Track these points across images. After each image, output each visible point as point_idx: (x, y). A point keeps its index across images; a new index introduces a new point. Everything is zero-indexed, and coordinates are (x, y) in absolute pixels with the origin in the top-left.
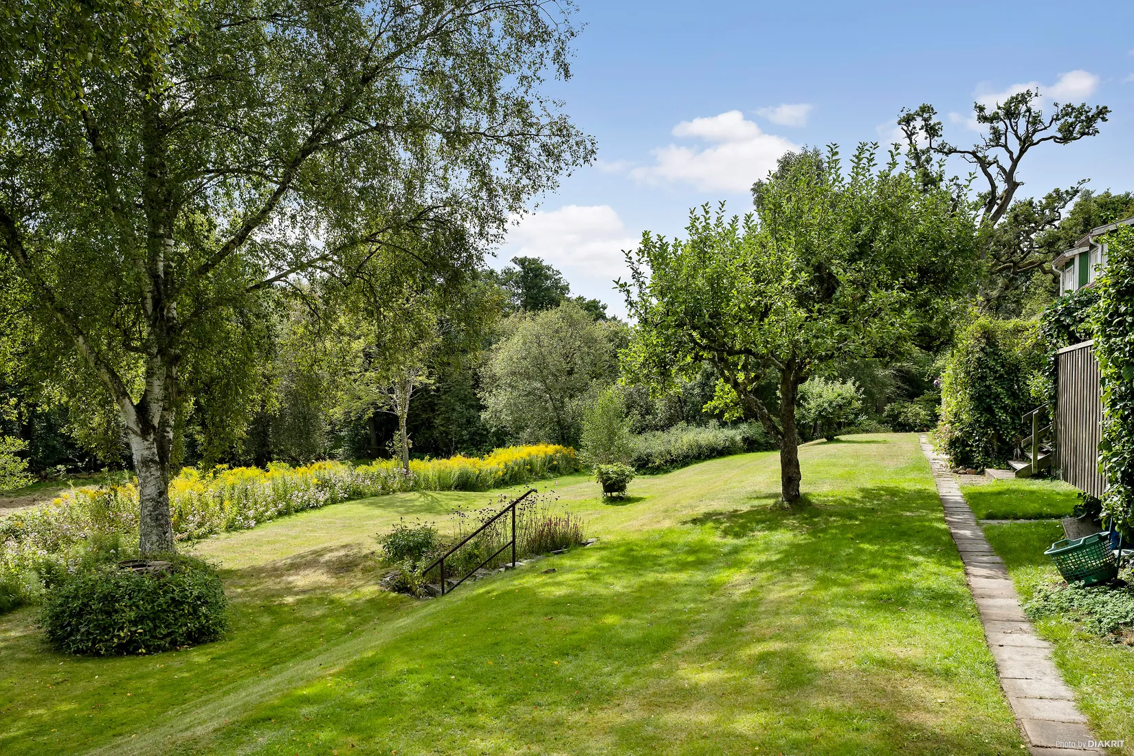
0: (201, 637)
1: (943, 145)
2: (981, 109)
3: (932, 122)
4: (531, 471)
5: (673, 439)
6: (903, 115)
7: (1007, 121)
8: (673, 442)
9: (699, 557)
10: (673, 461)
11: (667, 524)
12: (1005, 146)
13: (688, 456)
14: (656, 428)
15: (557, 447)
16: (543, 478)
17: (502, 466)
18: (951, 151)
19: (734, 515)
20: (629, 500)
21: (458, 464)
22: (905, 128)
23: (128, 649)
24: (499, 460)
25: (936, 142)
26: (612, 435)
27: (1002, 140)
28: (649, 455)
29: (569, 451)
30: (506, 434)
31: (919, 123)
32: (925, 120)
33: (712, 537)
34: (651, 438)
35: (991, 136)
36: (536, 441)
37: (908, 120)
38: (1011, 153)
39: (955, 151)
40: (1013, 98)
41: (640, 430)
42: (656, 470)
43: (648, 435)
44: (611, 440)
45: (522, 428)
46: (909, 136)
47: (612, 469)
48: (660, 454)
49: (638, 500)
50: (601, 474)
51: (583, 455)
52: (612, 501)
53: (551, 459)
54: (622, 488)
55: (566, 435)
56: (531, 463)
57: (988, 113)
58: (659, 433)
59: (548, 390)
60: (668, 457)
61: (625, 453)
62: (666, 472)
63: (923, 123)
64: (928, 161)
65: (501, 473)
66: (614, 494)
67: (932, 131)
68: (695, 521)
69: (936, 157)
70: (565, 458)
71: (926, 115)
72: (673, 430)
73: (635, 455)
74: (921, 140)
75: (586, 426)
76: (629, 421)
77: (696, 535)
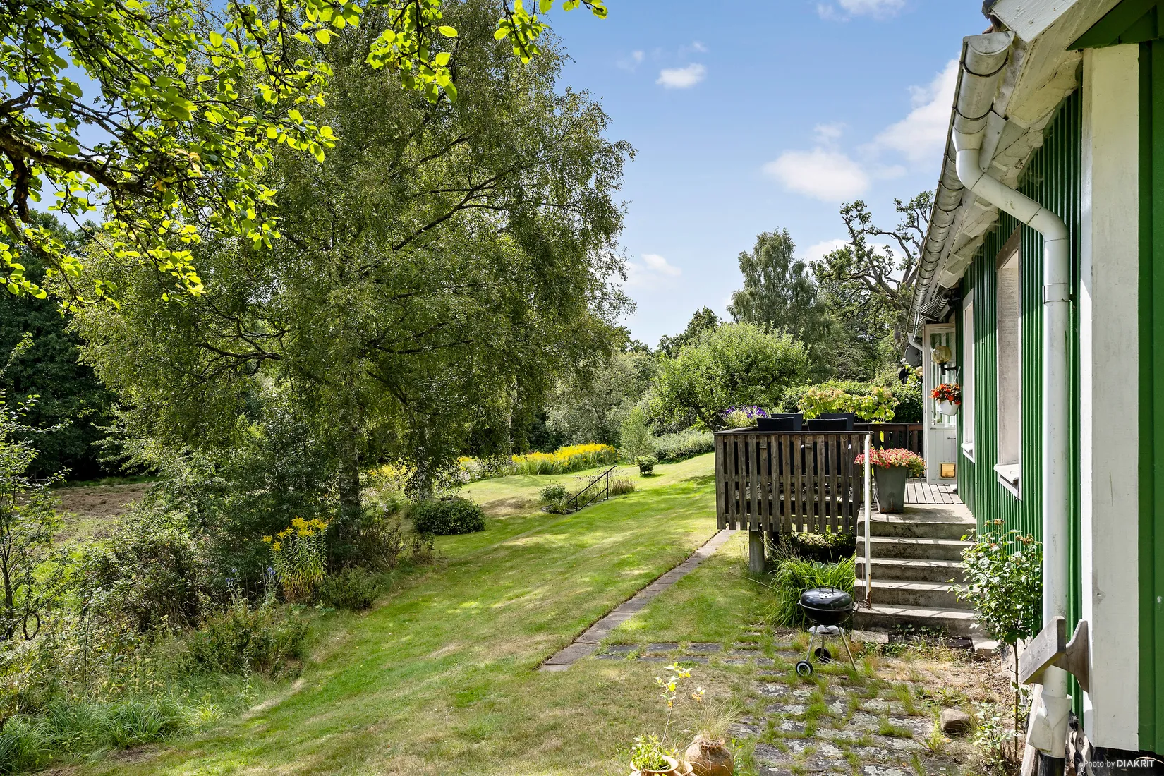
0: (479, 528)
1: (872, 228)
2: (899, 203)
3: (863, 213)
4: (586, 462)
5: (682, 440)
6: (844, 206)
7: (918, 210)
8: (682, 442)
9: (686, 491)
10: (682, 455)
11: (673, 482)
12: (918, 228)
13: (692, 451)
14: (671, 431)
15: (603, 446)
16: (594, 467)
17: (567, 459)
18: (878, 233)
19: (704, 477)
20: (655, 476)
21: (538, 458)
22: (845, 216)
23: (453, 532)
24: (564, 455)
25: (867, 226)
26: (641, 437)
27: (916, 224)
28: (667, 451)
29: (611, 448)
30: (563, 436)
31: (854, 213)
32: (858, 211)
33: (692, 485)
34: (667, 439)
35: (908, 220)
36: (587, 442)
37: (847, 211)
38: (922, 232)
39: (881, 233)
40: (921, 195)
41: (659, 433)
42: (672, 461)
43: (665, 436)
44: (640, 441)
45: (574, 432)
46: (848, 223)
47: (643, 458)
48: (674, 450)
49: (660, 475)
50: (639, 461)
51: (623, 451)
52: (645, 476)
53: (599, 455)
54: (650, 469)
55: (607, 436)
56: (585, 457)
57: (903, 205)
58: (673, 435)
59: (594, 406)
60: (679, 452)
61: (649, 449)
62: (678, 462)
63: (857, 213)
64: (862, 239)
65: (566, 463)
66: (646, 472)
67: (864, 219)
68: (686, 480)
69: (868, 237)
70: (608, 453)
71: (859, 208)
72: (682, 433)
73: (656, 451)
74: (857, 225)
75: (622, 430)
76: (653, 427)
77: (685, 485)
